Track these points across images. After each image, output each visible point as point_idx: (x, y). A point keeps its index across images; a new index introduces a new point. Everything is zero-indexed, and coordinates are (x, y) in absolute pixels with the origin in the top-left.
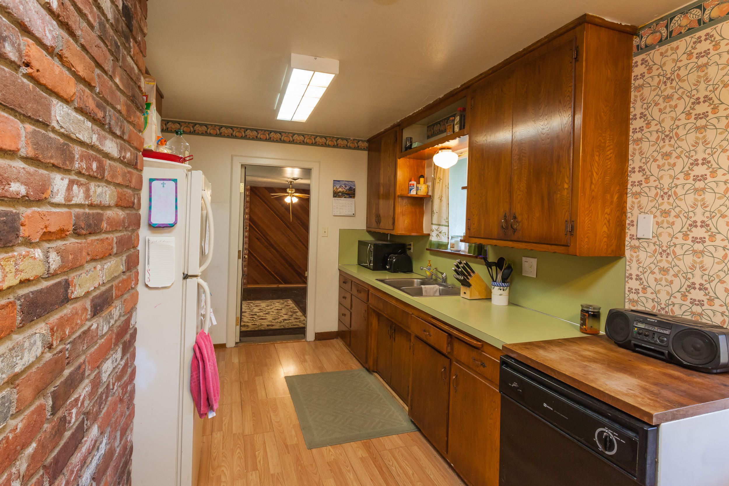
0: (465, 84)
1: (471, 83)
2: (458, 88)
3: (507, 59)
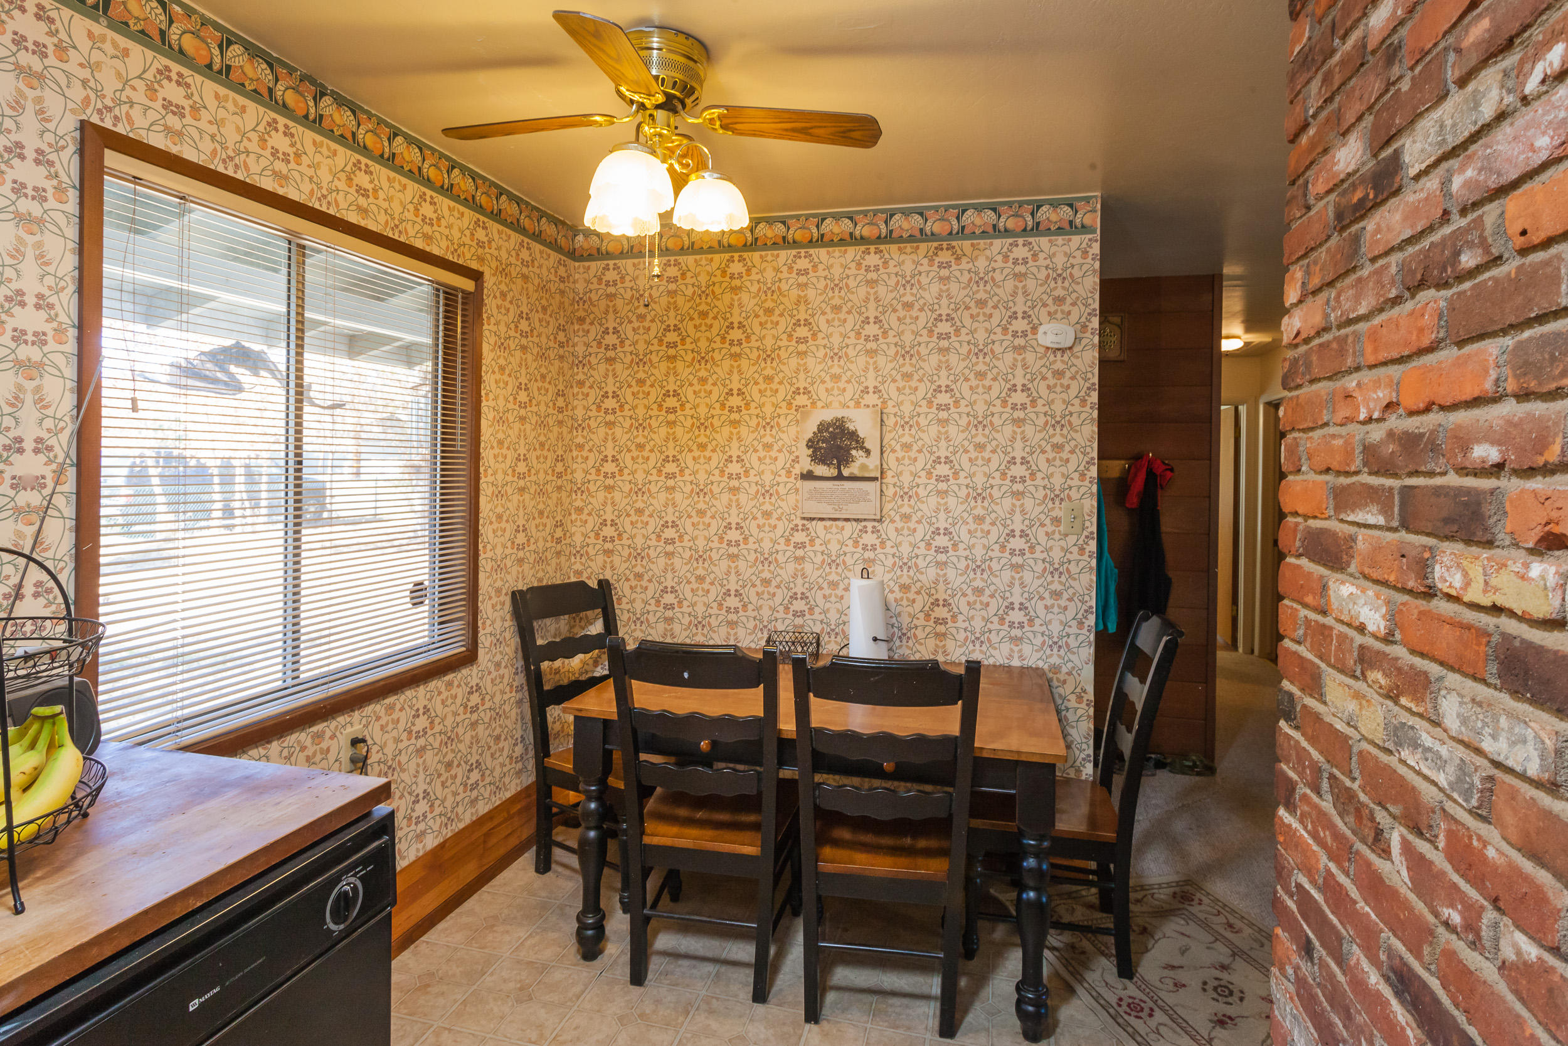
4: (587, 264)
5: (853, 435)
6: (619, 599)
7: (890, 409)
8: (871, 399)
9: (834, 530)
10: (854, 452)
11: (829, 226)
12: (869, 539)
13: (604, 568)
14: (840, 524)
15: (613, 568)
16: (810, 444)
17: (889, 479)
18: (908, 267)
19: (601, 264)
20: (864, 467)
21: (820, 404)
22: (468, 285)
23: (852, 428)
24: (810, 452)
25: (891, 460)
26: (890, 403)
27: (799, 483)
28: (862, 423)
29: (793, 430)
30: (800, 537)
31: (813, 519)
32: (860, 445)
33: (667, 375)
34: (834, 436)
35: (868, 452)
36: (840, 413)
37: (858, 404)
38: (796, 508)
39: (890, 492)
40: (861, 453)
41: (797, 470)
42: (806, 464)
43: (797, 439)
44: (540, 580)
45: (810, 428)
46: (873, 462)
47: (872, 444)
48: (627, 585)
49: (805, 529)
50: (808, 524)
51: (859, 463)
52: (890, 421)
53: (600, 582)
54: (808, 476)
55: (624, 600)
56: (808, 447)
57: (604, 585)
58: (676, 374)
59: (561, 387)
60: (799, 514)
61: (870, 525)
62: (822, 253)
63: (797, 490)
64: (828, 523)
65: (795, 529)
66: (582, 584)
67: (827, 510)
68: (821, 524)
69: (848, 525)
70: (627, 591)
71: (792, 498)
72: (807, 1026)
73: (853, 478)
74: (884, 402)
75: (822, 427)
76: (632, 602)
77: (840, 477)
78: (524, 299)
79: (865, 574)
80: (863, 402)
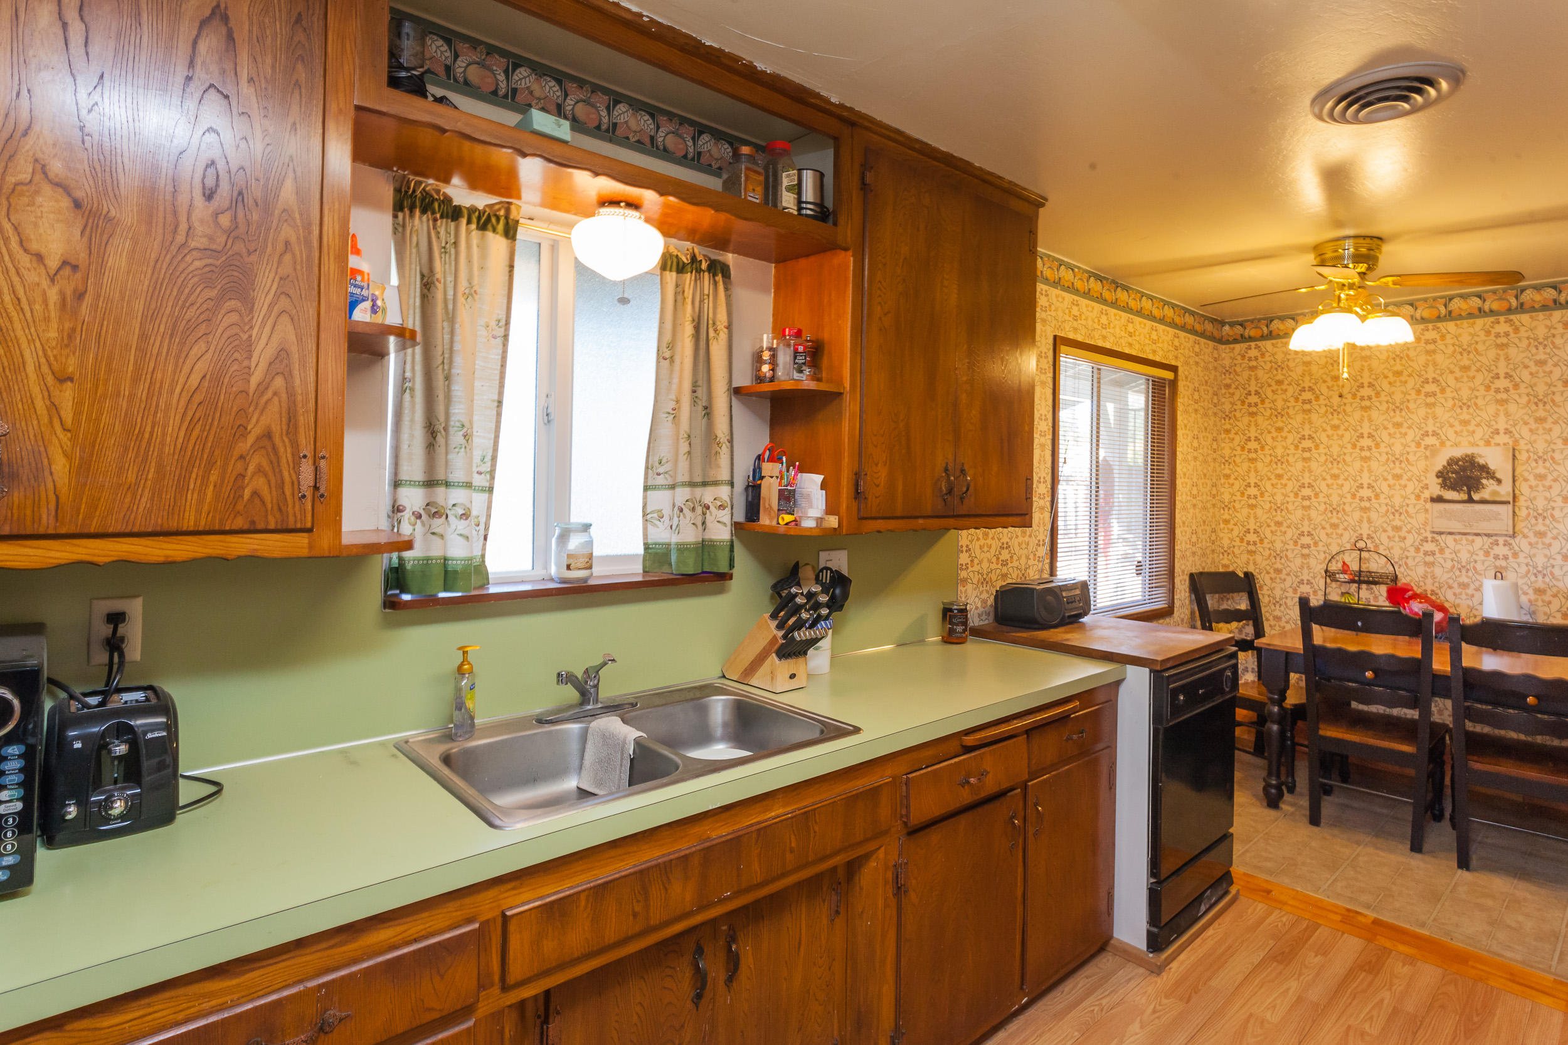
0: (851, 110)
1: (866, 124)
2: (827, 101)
3: (952, 155)
4: (1232, 346)
5: (1484, 468)
6: (1261, 587)
7: (1522, 445)
8: (1502, 439)
9: (1464, 542)
10: (1484, 481)
11: (1456, 305)
12: (1501, 550)
13: (1247, 563)
14: (1470, 538)
15: (1255, 564)
16: (1440, 475)
17: (1522, 502)
18: (1541, 332)
19: (1244, 345)
20: (1495, 493)
21: (1448, 443)
22: (1169, 375)
23: (1482, 461)
24: (1440, 480)
25: (1524, 488)
26: (1522, 442)
27: (1429, 505)
28: (1494, 458)
29: (1422, 464)
30: (1429, 547)
31: (1441, 533)
32: (1491, 475)
33: (1303, 423)
34: (1463, 469)
35: (1499, 481)
36: (1469, 451)
37: (1488, 443)
38: (1426, 523)
39: (1522, 513)
40: (1491, 481)
41: (1427, 494)
42: (1436, 489)
43: (1426, 471)
44: (1204, 568)
45: (1440, 462)
46: (1505, 490)
47: (1504, 473)
48: (1267, 578)
49: (1434, 540)
50: (1438, 537)
51: (1489, 488)
52: (1522, 457)
53: (1246, 574)
54: (1439, 500)
55: (1265, 588)
56: (1438, 477)
57: (1248, 575)
58: (1310, 423)
59: (1196, 433)
60: (1429, 528)
61: (1501, 540)
62: (1451, 326)
63: (1426, 510)
64: (1458, 537)
65: (1426, 540)
66: (1233, 574)
67: (1457, 526)
68: (1450, 538)
69: (1478, 540)
70: (1268, 582)
71: (1421, 517)
72: (1460, 871)
73: (1483, 502)
74: (1516, 441)
75: (1452, 462)
76: (1272, 589)
77: (1470, 500)
78: (1196, 378)
79: (1499, 574)
80: (1493, 442)
